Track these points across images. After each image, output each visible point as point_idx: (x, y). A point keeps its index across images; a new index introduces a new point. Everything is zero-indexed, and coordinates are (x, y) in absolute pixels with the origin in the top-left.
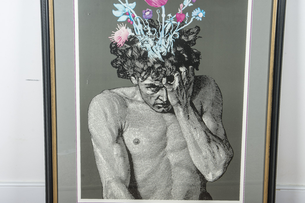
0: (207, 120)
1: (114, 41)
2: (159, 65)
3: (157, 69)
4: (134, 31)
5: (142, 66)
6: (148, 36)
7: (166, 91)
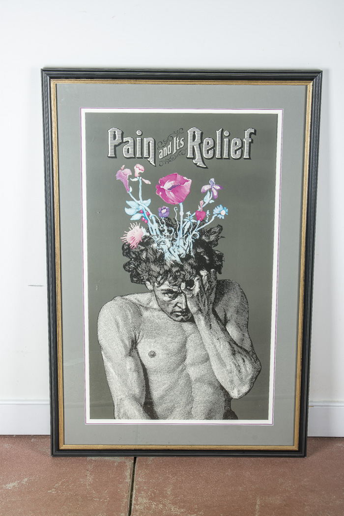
0: (231, 329)
1: (127, 242)
2: (177, 269)
3: (175, 273)
4: (149, 231)
5: (158, 269)
6: (165, 236)
7: (186, 297)
